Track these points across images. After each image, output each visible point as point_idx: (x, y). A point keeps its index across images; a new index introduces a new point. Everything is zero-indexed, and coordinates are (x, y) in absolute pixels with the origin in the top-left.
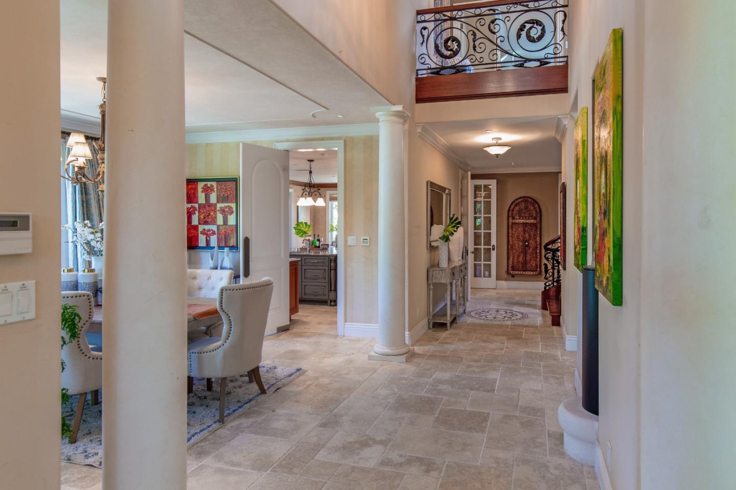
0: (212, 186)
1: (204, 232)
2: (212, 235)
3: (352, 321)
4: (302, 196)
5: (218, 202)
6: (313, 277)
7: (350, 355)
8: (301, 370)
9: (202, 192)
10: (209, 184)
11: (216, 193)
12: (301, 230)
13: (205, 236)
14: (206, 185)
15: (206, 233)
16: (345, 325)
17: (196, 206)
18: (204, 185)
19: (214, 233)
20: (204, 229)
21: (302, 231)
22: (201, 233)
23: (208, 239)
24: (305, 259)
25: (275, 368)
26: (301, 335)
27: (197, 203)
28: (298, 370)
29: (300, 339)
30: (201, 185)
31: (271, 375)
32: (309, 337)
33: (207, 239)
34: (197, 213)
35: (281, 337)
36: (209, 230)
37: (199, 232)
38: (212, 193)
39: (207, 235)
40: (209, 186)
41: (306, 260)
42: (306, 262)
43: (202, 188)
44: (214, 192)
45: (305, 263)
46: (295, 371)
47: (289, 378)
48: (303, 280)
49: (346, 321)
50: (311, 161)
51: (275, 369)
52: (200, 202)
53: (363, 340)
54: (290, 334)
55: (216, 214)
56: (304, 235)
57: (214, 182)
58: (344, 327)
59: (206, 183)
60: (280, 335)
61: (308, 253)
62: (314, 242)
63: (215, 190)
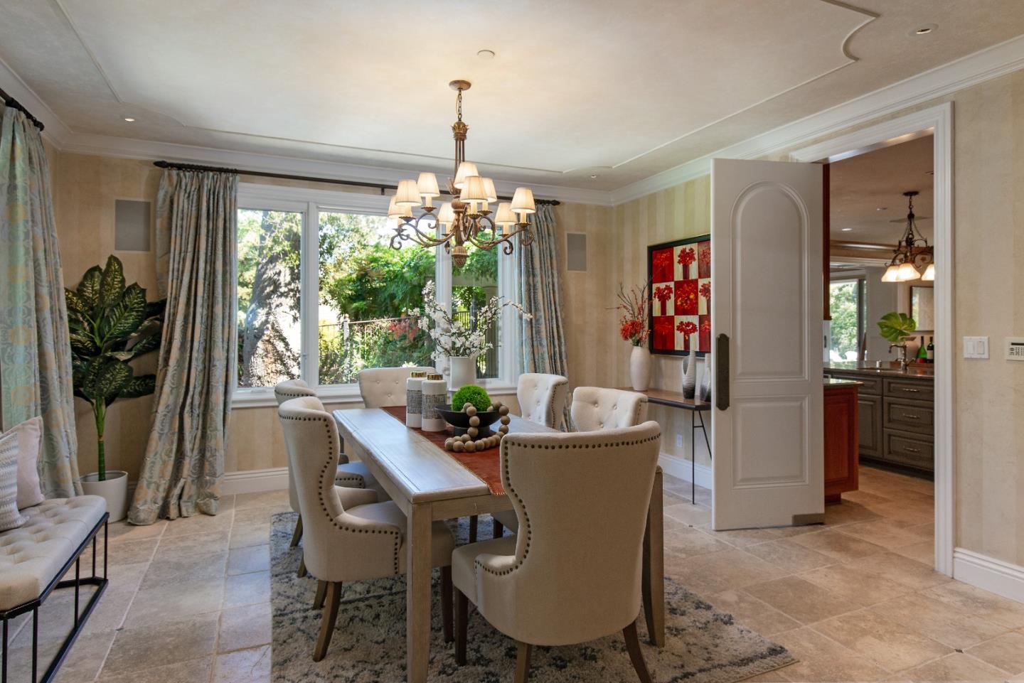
0: (692, 250)
1: (680, 329)
2: (691, 332)
3: (977, 547)
4: (893, 264)
5: (700, 277)
6: (908, 419)
7: (947, 651)
8: (783, 655)
9: (679, 262)
10: (688, 247)
11: (697, 261)
12: (892, 328)
13: (683, 333)
14: (683, 251)
15: (687, 329)
16: (954, 552)
17: (672, 285)
18: (682, 251)
19: (694, 329)
20: (682, 322)
21: (896, 330)
22: (678, 330)
23: (687, 338)
24: (890, 383)
25: (729, 621)
26: (839, 544)
27: (673, 280)
28: (775, 651)
29: (834, 555)
30: (677, 251)
31: (706, 640)
32: (858, 554)
33: (685, 338)
34: (672, 296)
35: (798, 539)
36: (688, 324)
37: (676, 328)
38: (691, 263)
39: (687, 333)
40: (687, 251)
41: (892, 385)
42: (891, 389)
43: (679, 256)
44: (695, 260)
45: (889, 391)
46: (764, 650)
47: (737, 669)
48: (886, 424)
49: (957, 543)
50: (911, 194)
51: (726, 623)
52: (676, 279)
53: (1009, 610)
54: (819, 535)
55: (697, 297)
56: (900, 338)
57: (694, 244)
58: (954, 557)
59: (684, 247)
60: (798, 533)
61: (901, 372)
62: (922, 351)
63: (696, 256)
